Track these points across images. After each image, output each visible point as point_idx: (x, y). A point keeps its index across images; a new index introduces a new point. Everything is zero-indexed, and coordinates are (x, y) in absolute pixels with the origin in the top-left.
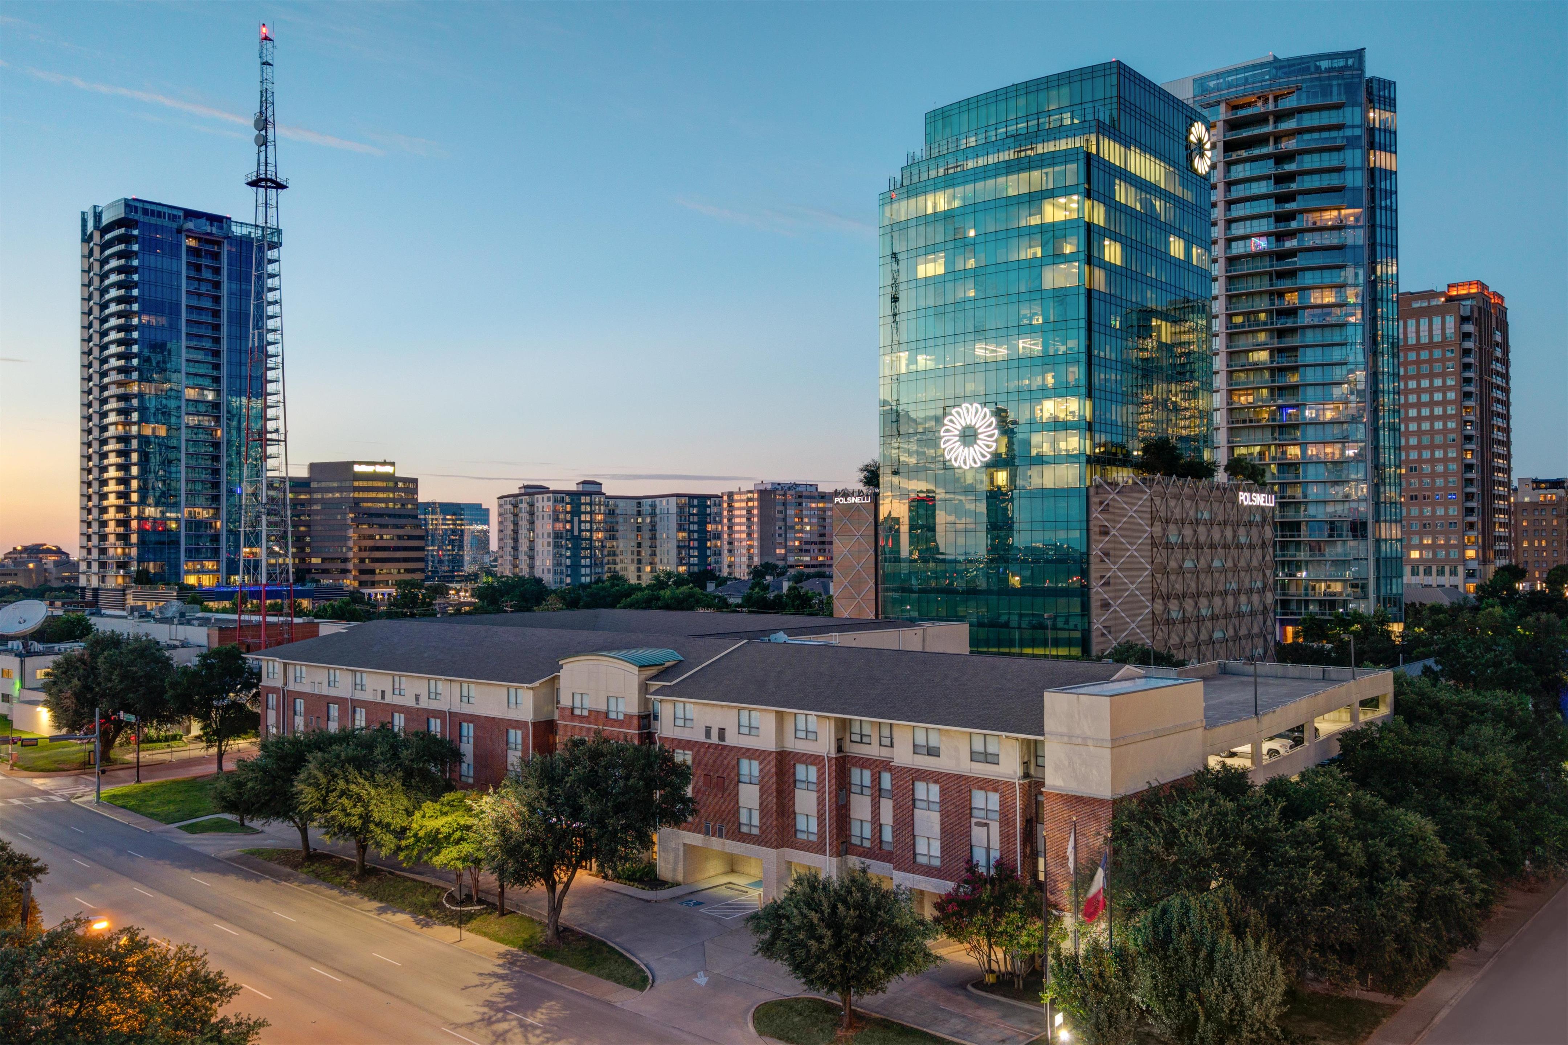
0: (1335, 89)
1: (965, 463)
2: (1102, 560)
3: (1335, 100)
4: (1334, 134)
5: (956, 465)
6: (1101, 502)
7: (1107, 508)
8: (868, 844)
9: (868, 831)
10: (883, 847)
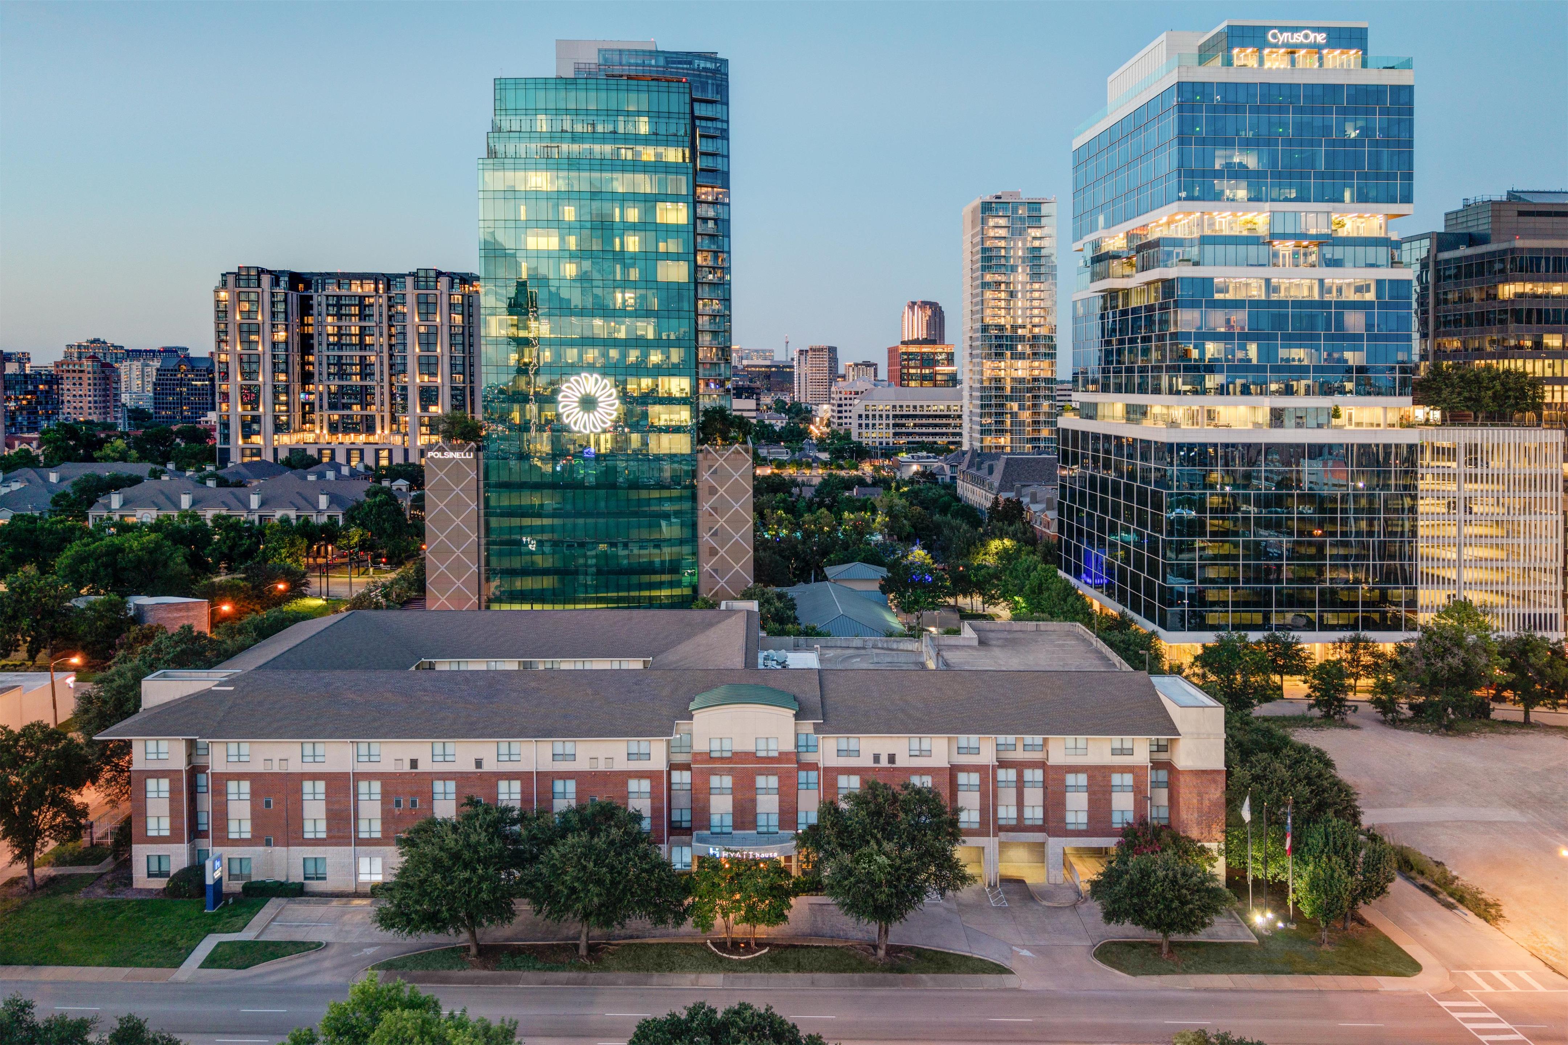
0: (710, 87)
1: (585, 427)
2: (711, 515)
3: (709, 97)
4: (710, 124)
5: (576, 429)
6: (710, 467)
7: (715, 472)
8: (1014, 822)
9: (1013, 813)
10: (1028, 822)
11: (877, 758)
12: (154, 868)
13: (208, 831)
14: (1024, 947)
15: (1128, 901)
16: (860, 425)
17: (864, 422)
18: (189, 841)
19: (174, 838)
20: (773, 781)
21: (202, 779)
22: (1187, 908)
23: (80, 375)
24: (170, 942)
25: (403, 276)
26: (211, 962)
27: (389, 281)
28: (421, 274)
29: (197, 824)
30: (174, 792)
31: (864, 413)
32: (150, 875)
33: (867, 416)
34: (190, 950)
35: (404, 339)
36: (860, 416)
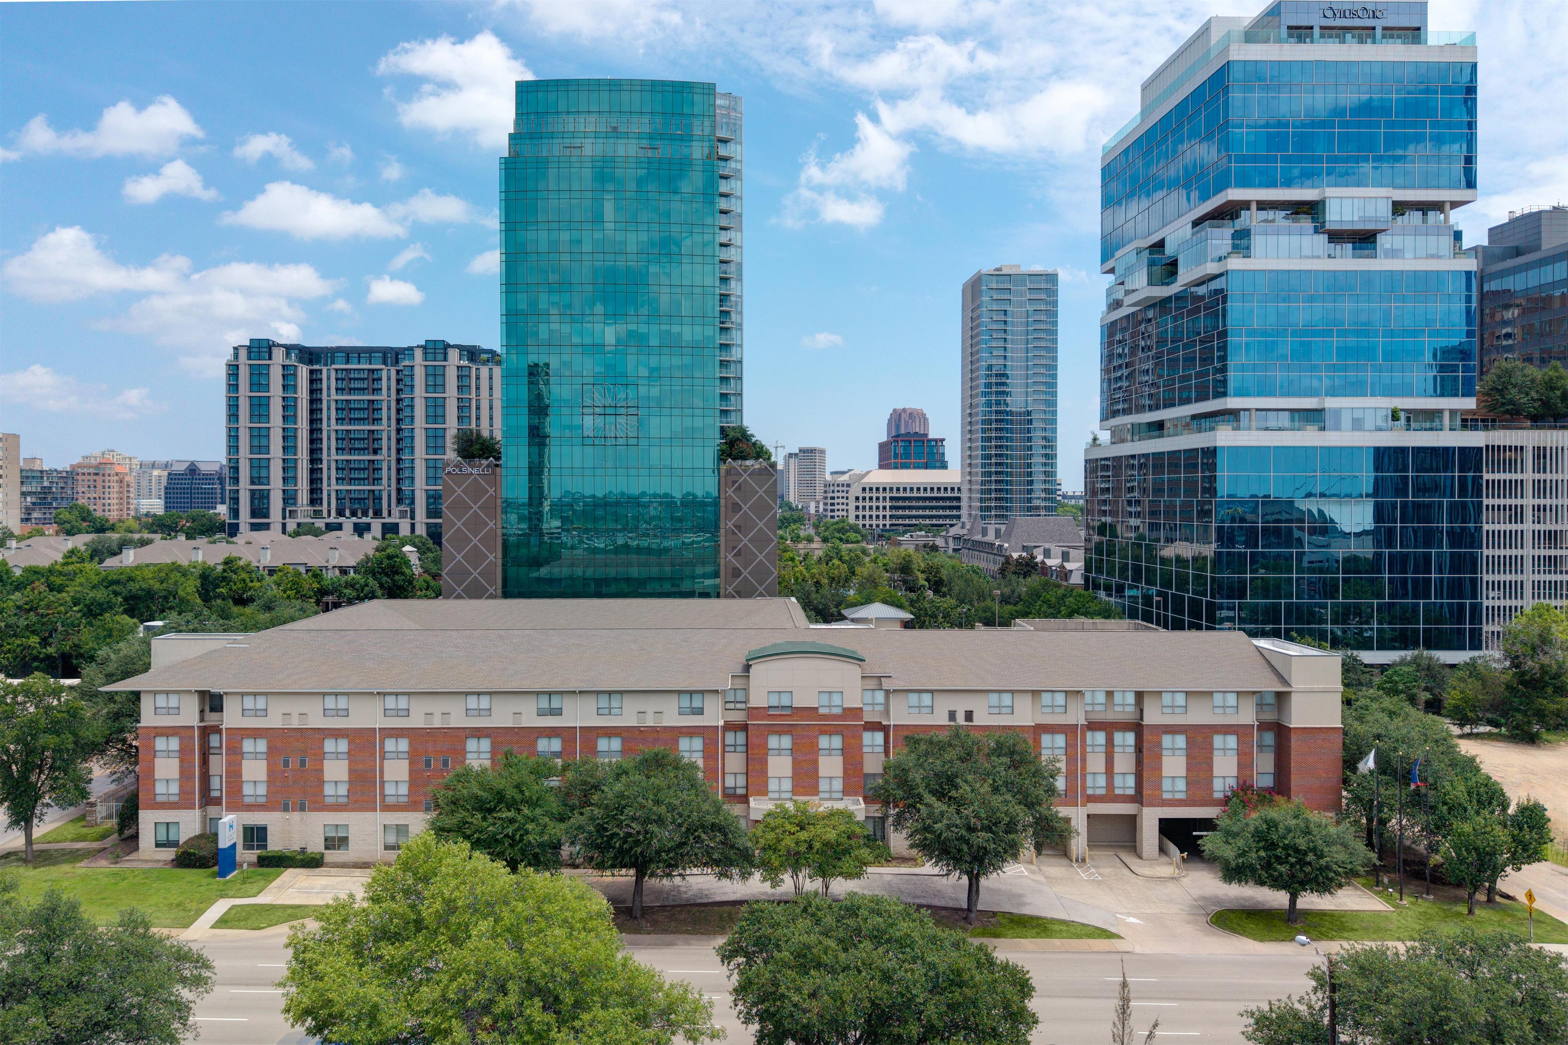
2: (734, 533)
6: (734, 482)
7: (739, 488)
8: (1102, 792)
9: (1102, 781)
10: (1118, 792)
11: (952, 715)
12: (162, 837)
13: (221, 798)
14: (1129, 914)
15: (1254, 856)
16: (857, 508)
17: (861, 504)
18: (200, 807)
19: (182, 803)
20: (837, 742)
21: (214, 741)
22: (1323, 862)
23: (95, 477)
24: (178, 905)
25: (411, 349)
26: (223, 922)
27: (397, 355)
28: (430, 346)
29: (209, 790)
30: (184, 753)
31: (861, 495)
32: (158, 845)
33: (864, 499)
34: (199, 913)
35: (412, 411)
36: (857, 498)
